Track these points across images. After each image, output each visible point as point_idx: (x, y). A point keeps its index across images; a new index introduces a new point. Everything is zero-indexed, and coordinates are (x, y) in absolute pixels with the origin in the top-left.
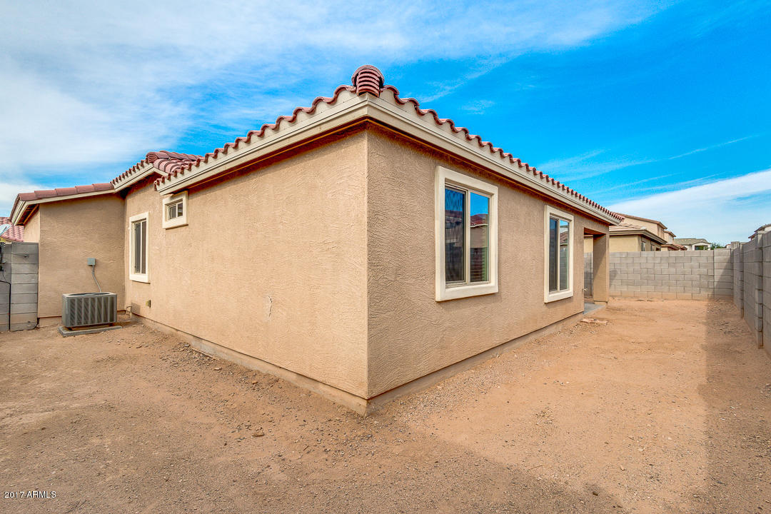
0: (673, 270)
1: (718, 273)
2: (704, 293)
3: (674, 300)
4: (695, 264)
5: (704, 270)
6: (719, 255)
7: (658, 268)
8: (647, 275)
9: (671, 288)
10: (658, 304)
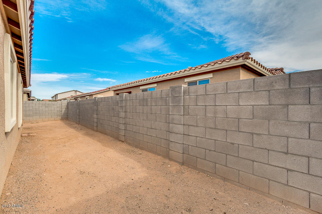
0: (47, 109)
1: (64, 110)
2: (59, 118)
3: (47, 121)
4: (55, 106)
5: (59, 109)
6: (64, 103)
7: (41, 108)
8: (35, 112)
9: (46, 116)
10: (41, 124)
